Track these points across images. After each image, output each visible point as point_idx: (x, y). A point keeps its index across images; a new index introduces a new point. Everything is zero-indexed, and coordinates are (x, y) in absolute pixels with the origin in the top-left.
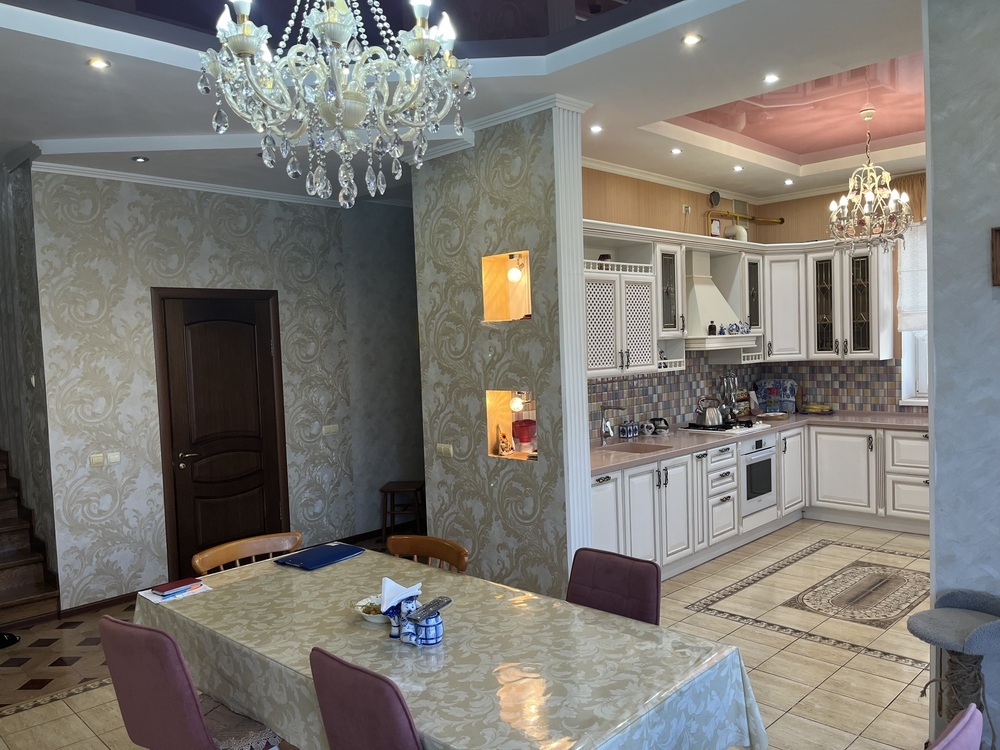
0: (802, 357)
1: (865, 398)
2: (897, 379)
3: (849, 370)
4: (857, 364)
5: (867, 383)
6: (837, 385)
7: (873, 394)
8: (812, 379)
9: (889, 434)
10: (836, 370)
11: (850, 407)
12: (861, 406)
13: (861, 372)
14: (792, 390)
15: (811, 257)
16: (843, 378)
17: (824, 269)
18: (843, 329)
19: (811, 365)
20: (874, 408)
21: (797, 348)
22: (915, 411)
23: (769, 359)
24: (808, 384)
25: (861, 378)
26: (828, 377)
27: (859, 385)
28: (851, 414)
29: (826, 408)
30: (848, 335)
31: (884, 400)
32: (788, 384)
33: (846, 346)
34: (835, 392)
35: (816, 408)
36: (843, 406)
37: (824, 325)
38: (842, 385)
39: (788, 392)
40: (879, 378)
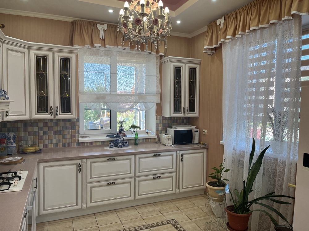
0: (27, 117)
1: (59, 141)
2: (77, 129)
3: (50, 124)
4: (54, 121)
5: (60, 131)
6: (42, 133)
7: (64, 137)
9: (89, 161)
10: (41, 124)
11: (50, 146)
12: (56, 145)
13: (57, 125)
15: (32, 53)
16: (46, 129)
17: (41, 61)
18: (54, 100)
20: (64, 145)
21: (24, 111)
22: (86, 145)
23: (6, 119)
24: (22, 134)
25: (57, 129)
26: (36, 129)
27: (55, 133)
28: (52, 150)
29: (37, 148)
30: (58, 104)
31: (69, 140)
32: (11, 135)
33: (57, 111)
34: (41, 138)
35: (32, 149)
36: (46, 146)
37: (42, 97)
38: (45, 133)
39: (12, 140)
40: (67, 128)
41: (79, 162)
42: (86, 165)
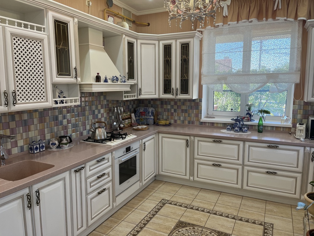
0: (156, 96)
1: (185, 117)
2: (200, 109)
3: (179, 103)
4: (182, 101)
5: (186, 110)
6: (173, 111)
7: (189, 116)
8: (162, 107)
9: (197, 139)
10: (172, 103)
11: (178, 122)
12: (183, 122)
13: (184, 105)
14: (152, 113)
15: (161, 42)
16: (176, 107)
17: (167, 49)
18: (176, 83)
19: (161, 101)
20: (189, 122)
21: (154, 92)
22: (207, 124)
23: (140, 97)
24: (160, 110)
25: (184, 108)
26: (169, 107)
27: (183, 111)
28: (179, 126)
29: (168, 122)
30: (178, 86)
31: (193, 119)
32: (150, 110)
33: (177, 92)
34: (172, 114)
35: (163, 122)
36: (175, 121)
37: (167, 80)
38: (175, 111)
39: (150, 114)
40: (191, 108)
41: (188, 138)
42: (194, 142)
